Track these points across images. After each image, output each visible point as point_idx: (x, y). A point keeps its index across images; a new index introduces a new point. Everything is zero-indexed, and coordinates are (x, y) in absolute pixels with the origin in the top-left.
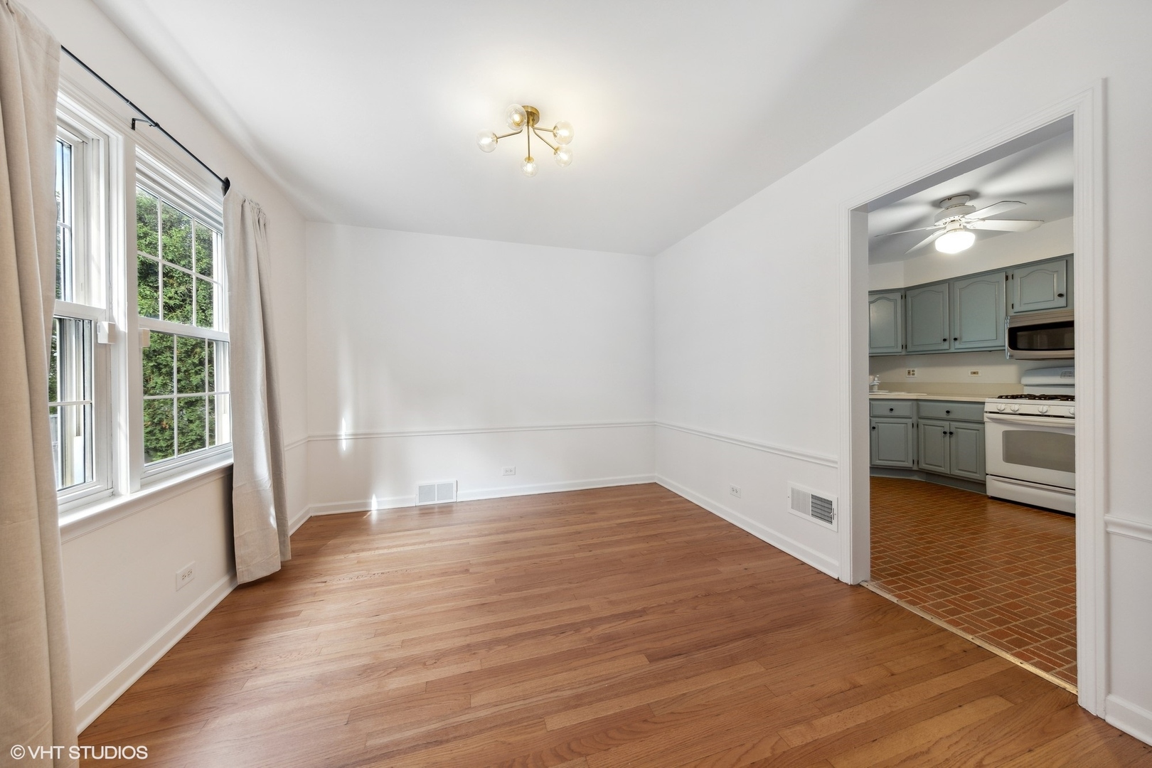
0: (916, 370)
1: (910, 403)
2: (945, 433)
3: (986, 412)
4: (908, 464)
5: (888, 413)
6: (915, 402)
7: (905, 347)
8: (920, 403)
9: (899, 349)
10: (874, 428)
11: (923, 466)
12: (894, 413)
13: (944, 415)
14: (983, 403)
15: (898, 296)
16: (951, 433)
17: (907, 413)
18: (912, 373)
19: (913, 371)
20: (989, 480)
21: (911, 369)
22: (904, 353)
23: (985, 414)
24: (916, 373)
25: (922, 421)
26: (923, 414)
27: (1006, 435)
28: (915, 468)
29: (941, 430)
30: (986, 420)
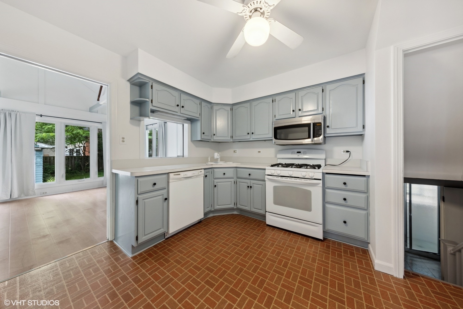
0: (237, 150)
1: (233, 169)
2: (248, 187)
3: (266, 175)
4: (232, 206)
5: (223, 176)
6: (235, 169)
7: (232, 137)
8: (238, 169)
9: (229, 138)
10: (215, 186)
11: (239, 206)
12: (226, 176)
13: (248, 176)
14: (265, 169)
15: (229, 108)
16: (251, 187)
17: (231, 176)
18: (235, 151)
19: (236, 151)
20: (268, 215)
21: (235, 150)
22: (231, 141)
23: (266, 176)
24: (237, 151)
25: (239, 180)
26: (239, 176)
27: (275, 188)
28: (235, 207)
29: (246, 185)
30: (266, 179)
